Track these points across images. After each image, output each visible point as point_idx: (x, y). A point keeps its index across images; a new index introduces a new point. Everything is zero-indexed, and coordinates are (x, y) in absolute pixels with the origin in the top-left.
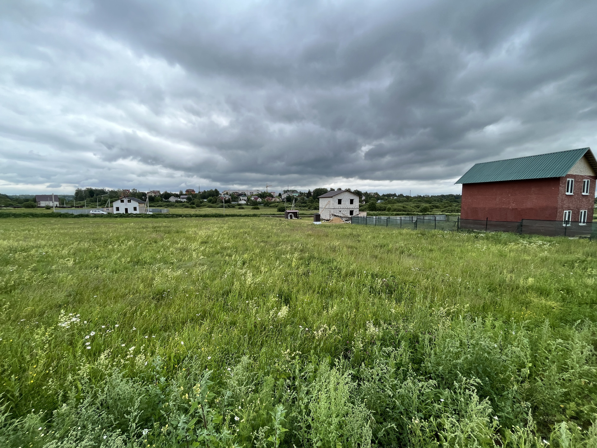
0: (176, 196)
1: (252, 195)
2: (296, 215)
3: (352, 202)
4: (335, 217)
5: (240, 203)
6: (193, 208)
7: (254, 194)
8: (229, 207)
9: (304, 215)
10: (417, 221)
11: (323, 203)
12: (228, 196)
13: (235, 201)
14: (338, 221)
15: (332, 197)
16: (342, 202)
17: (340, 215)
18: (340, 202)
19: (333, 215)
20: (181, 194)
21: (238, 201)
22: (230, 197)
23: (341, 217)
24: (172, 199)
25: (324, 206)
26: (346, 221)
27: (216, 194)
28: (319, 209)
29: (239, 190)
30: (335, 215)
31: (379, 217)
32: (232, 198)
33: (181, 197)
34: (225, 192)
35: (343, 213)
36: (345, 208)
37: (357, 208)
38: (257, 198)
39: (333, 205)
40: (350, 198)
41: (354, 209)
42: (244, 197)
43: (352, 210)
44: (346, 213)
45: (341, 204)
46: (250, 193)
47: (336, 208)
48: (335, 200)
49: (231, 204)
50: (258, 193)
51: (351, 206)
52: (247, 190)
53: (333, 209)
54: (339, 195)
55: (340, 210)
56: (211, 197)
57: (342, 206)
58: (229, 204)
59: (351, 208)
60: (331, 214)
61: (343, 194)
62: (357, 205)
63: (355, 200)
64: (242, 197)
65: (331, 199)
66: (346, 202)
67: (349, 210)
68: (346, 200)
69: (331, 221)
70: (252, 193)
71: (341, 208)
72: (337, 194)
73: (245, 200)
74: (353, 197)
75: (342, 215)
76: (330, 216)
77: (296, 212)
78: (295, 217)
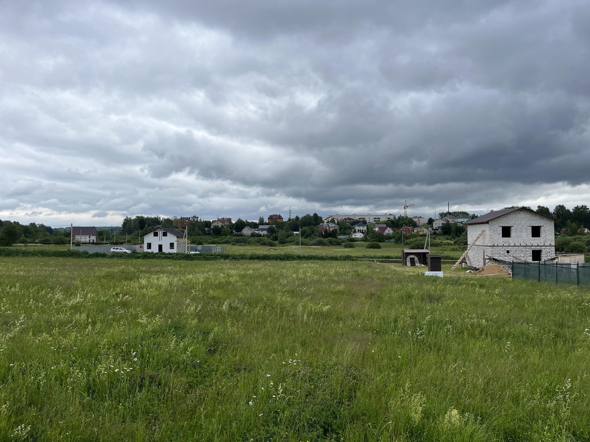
0: (254, 226)
1: (377, 221)
2: (423, 258)
3: (536, 232)
4: (491, 265)
5: (353, 236)
8: (331, 243)
11: (472, 234)
12: (333, 225)
13: (345, 234)
15: (487, 222)
16: (513, 234)
17: (507, 259)
18: (506, 232)
19: (490, 259)
20: (262, 222)
21: (350, 234)
22: (337, 227)
23: (509, 263)
24: (247, 231)
25: (473, 241)
27: (314, 223)
28: (467, 248)
29: (355, 215)
30: (494, 259)
32: (340, 229)
33: (261, 227)
34: (330, 219)
35: (516, 255)
36: (520, 246)
37: (550, 245)
38: (385, 229)
39: (492, 238)
40: (532, 224)
41: (542, 247)
42: (361, 226)
43: (539, 249)
44: (522, 255)
45: (510, 237)
46: (374, 220)
47: (498, 246)
48: (495, 229)
49: (334, 240)
50: (388, 218)
51: (536, 241)
52: (369, 215)
53: (490, 246)
54: (505, 219)
55: (509, 249)
56: (305, 227)
57: (513, 240)
58: (332, 238)
59: (534, 246)
60: (486, 257)
61: (514, 216)
62: (550, 238)
63: (545, 229)
64: (357, 226)
65: (486, 227)
66: (521, 232)
67: (529, 249)
68: (521, 229)
69: (479, 272)
70: (378, 218)
71: (509, 246)
72: (499, 216)
73: (364, 231)
74: (537, 222)
75: (513, 260)
76: (484, 262)
77: (424, 254)
78: (420, 263)
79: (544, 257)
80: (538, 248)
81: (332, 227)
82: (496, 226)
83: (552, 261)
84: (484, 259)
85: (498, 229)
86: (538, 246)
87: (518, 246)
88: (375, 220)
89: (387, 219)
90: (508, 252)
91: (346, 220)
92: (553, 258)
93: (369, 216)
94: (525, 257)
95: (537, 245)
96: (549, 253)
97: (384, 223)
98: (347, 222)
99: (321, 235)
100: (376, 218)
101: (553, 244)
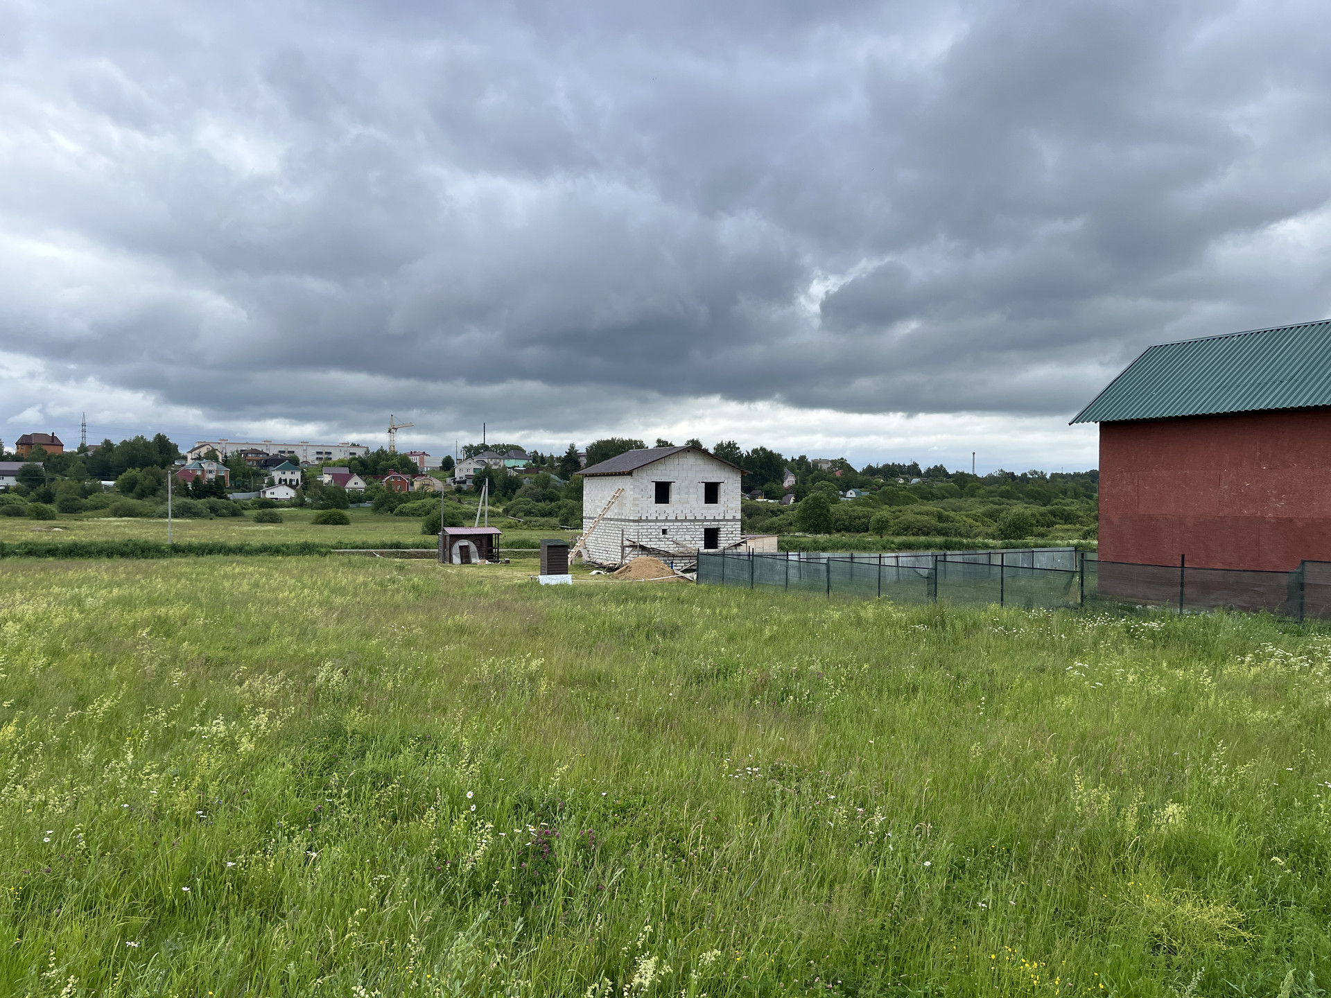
1: (325, 460)
2: (487, 547)
3: (711, 492)
4: (644, 557)
5: (268, 495)
6: (41, 515)
7: (337, 456)
8: (215, 512)
9: (522, 549)
10: (935, 569)
11: (596, 496)
12: (214, 466)
13: (245, 488)
14: (647, 572)
15: (630, 473)
16: (673, 497)
17: (662, 546)
18: (662, 493)
19: (634, 546)
21: (258, 489)
22: (224, 472)
23: (665, 554)
25: (599, 511)
26: (685, 571)
27: (159, 458)
28: (580, 526)
29: (268, 442)
30: (643, 548)
31: (813, 554)
32: (233, 477)
34: (204, 451)
35: (678, 538)
36: (686, 520)
37: (734, 519)
38: (347, 478)
39: (637, 505)
40: (706, 478)
41: (721, 523)
42: (288, 470)
43: (716, 527)
44: (688, 537)
45: (667, 502)
46: (317, 456)
47: (647, 520)
48: (642, 487)
49: (223, 503)
50: (351, 454)
51: (711, 511)
52: (305, 444)
53: (634, 521)
54: (661, 467)
55: (666, 526)
56: (134, 468)
57: (674, 508)
58: (215, 499)
59: (708, 521)
60: (627, 543)
61: (676, 462)
62: (733, 506)
63: (726, 488)
64: (277, 470)
65: (625, 483)
66: (688, 493)
67: (699, 525)
68: (688, 488)
69: (621, 572)
70: (326, 453)
71: (666, 520)
72: (650, 461)
73: (294, 483)
74: (714, 474)
75: (672, 549)
76: (623, 553)
77: (490, 536)
78: (481, 557)
79: (723, 543)
80: (714, 525)
81: (212, 471)
82: (646, 481)
83: (736, 549)
84: (623, 548)
85: (649, 487)
86: (714, 520)
87: (682, 521)
88: (320, 456)
89: (349, 457)
91: (246, 455)
92: (737, 542)
93: (305, 448)
94: (693, 542)
95: (712, 518)
96: (732, 533)
97: (342, 464)
98: (249, 461)
99: (184, 492)
100: (321, 453)
101: (739, 516)
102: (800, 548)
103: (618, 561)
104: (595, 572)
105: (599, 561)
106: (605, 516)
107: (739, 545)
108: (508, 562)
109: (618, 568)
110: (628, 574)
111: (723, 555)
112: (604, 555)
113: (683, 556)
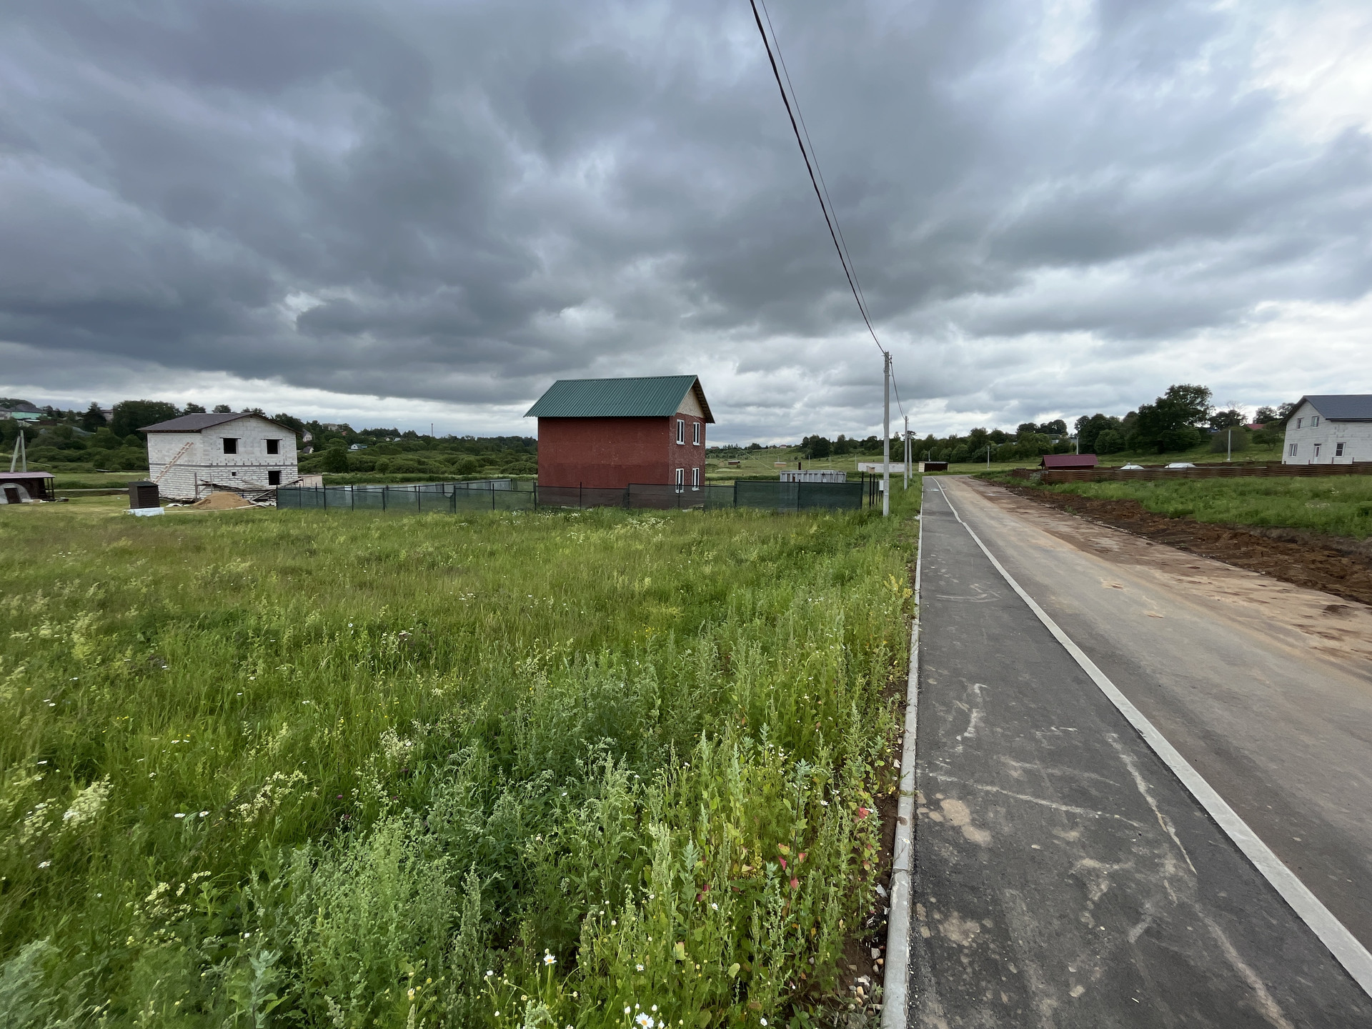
2: (38, 489)
3: (273, 447)
4: (217, 493)
9: (77, 491)
10: (454, 493)
11: (161, 449)
14: (229, 504)
15: (199, 431)
16: (240, 447)
17: (233, 484)
18: (230, 446)
19: (207, 485)
23: (237, 490)
25: (168, 460)
26: (257, 500)
28: (147, 469)
30: (215, 486)
31: (362, 486)
35: (246, 478)
36: (252, 466)
37: (292, 465)
39: (207, 455)
40: (268, 437)
41: (281, 467)
44: (255, 478)
45: (235, 453)
47: (217, 466)
48: (211, 441)
51: (273, 460)
53: (206, 466)
54: (227, 427)
55: (235, 470)
57: (241, 457)
59: (271, 466)
60: (200, 483)
61: (241, 424)
62: (291, 455)
63: (284, 443)
65: (196, 438)
66: (252, 447)
67: (264, 469)
68: (252, 443)
69: (200, 504)
71: (235, 466)
72: (217, 423)
74: (274, 434)
75: (242, 486)
76: (196, 489)
77: (41, 479)
78: (32, 496)
79: (285, 481)
80: (276, 469)
82: (214, 437)
83: (296, 484)
84: (197, 486)
85: (218, 442)
86: (276, 465)
87: (248, 466)
90: (234, 474)
92: (296, 480)
94: (260, 481)
95: (274, 464)
96: (291, 474)
101: (296, 462)
102: (351, 483)
103: (192, 495)
104: (171, 505)
105: (170, 497)
106: (178, 463)
107: (297, 482)
108: (66, 500)
109: (193, 502)
110: (209, 505)
111: (284, 489)
112: (176, 492)
113: (251, 491)
